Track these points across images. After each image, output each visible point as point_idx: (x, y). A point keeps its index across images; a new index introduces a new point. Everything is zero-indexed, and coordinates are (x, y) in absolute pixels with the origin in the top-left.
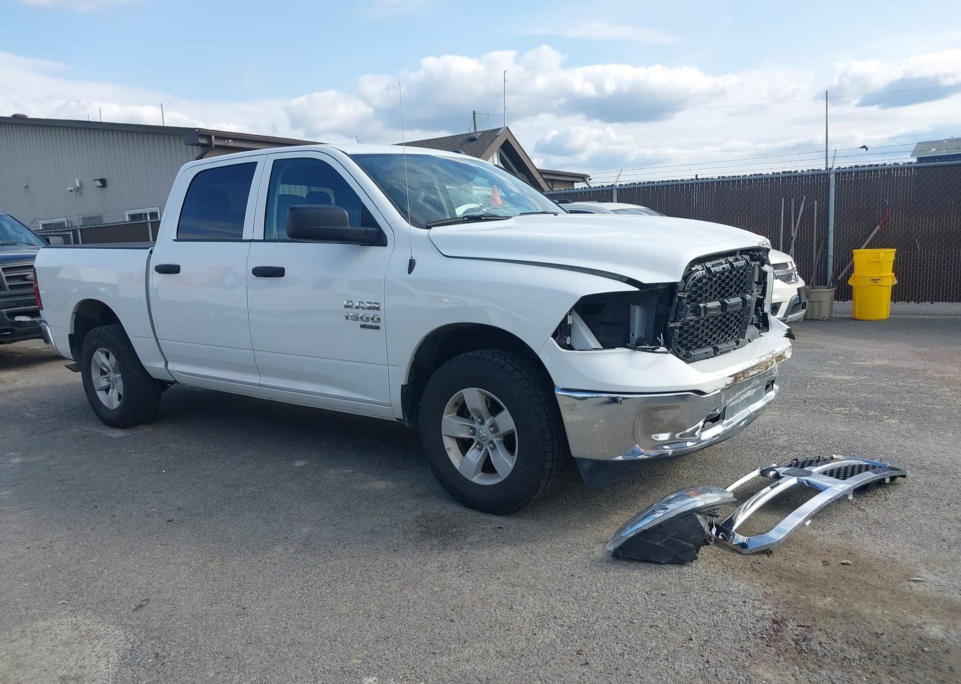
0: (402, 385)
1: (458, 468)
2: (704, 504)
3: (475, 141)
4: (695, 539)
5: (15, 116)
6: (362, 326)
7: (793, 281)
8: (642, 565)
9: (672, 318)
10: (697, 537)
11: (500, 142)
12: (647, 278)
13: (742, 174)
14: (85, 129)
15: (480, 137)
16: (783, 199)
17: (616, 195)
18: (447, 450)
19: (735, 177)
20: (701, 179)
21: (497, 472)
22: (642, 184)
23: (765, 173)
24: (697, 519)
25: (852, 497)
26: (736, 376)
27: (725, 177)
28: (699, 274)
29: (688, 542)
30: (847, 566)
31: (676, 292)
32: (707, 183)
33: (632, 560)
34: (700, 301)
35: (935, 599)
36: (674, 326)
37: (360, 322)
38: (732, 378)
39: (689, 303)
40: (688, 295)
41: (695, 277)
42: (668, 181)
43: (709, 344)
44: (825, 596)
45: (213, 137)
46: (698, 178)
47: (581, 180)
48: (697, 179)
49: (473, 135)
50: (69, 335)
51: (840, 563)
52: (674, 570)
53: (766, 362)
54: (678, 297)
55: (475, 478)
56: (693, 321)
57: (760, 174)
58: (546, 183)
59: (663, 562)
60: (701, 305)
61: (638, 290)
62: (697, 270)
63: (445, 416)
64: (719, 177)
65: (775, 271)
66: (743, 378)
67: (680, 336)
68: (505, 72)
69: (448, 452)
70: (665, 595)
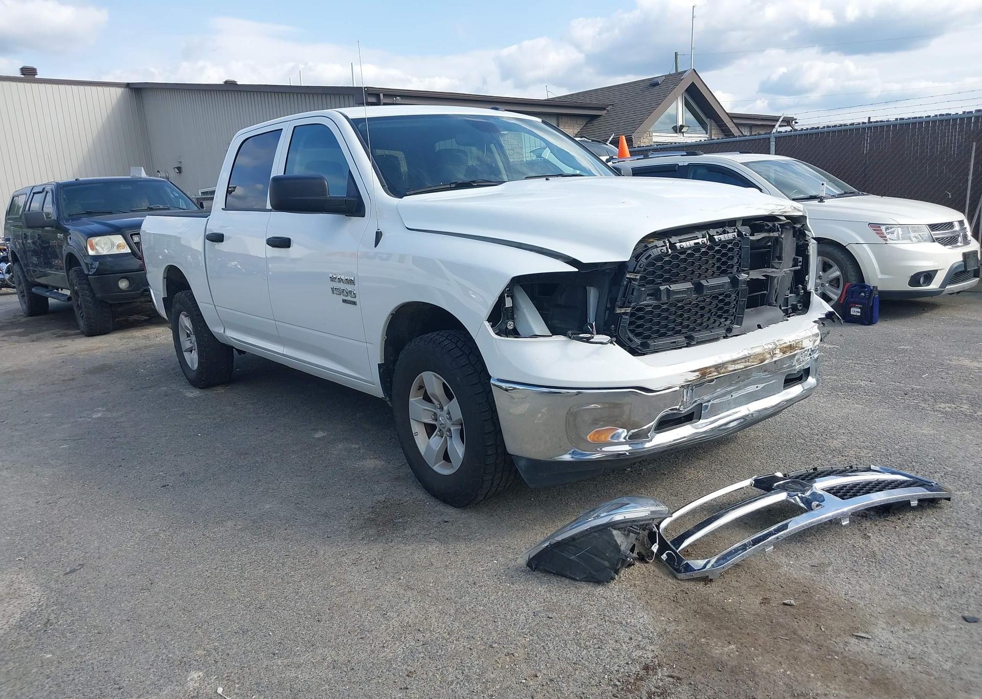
0: (378, 364)
1: (423, 454)
2: (623, 518)
3: (657, 86)
4: (611, 557)
5: (226, 82)
6: (344, 301)
7: (959, 244)
8: (554, 579)
9: (619, 303)
10: (612, 555)
11: (685, 85)
12: (589, 255)
13: (924, 115)
14: (278, 93)
15: (663, 82)
16: (975, 143)
17: (774, 143)
18: (414, 435)
19: (916, 118)
20: (874, 122)
21: (451, 462)
22: (805, 130)
23: (953, 113)
24: (612, 535)
25: (848, 522)
26: (703, 372)
27: (903, 119)
28: (655, 252)
29: (604, 560)
30: (788, 607)
31: (625, 273)
32: (882, 127)
33: (547, 572)
34: (661, 283)
35: (865, 665)
36: (623, 311)
37: (343, 297)
38: (697, 373)
39: (644, 285)
40: (641, 276)
41: (650, 255)
42: (835, 126)
43: (679, 332)
44: (729, 642)
45: (381, 95)
46: (871, 121)
47: (786, 124)
48: (869, 122)
49: (656, 80)
50: (163, 298)
51: (782, 603)
52: (586, 588)
53: (762, 354)
54: (627, 278)
55: (436, 466)
56: (651, 305)
57: (947, 114)
58: (738, 128)
59: (578, 578)
60: (662, 288)
61: (577, 270)
62: (656, 247)
63: (411, 400)
64: (897, 119)
65: (932, 233)
66: (716, 374)
67: (631, 323)
68: (693, 7)
69: (415, 437)
70: (551, 618)
